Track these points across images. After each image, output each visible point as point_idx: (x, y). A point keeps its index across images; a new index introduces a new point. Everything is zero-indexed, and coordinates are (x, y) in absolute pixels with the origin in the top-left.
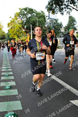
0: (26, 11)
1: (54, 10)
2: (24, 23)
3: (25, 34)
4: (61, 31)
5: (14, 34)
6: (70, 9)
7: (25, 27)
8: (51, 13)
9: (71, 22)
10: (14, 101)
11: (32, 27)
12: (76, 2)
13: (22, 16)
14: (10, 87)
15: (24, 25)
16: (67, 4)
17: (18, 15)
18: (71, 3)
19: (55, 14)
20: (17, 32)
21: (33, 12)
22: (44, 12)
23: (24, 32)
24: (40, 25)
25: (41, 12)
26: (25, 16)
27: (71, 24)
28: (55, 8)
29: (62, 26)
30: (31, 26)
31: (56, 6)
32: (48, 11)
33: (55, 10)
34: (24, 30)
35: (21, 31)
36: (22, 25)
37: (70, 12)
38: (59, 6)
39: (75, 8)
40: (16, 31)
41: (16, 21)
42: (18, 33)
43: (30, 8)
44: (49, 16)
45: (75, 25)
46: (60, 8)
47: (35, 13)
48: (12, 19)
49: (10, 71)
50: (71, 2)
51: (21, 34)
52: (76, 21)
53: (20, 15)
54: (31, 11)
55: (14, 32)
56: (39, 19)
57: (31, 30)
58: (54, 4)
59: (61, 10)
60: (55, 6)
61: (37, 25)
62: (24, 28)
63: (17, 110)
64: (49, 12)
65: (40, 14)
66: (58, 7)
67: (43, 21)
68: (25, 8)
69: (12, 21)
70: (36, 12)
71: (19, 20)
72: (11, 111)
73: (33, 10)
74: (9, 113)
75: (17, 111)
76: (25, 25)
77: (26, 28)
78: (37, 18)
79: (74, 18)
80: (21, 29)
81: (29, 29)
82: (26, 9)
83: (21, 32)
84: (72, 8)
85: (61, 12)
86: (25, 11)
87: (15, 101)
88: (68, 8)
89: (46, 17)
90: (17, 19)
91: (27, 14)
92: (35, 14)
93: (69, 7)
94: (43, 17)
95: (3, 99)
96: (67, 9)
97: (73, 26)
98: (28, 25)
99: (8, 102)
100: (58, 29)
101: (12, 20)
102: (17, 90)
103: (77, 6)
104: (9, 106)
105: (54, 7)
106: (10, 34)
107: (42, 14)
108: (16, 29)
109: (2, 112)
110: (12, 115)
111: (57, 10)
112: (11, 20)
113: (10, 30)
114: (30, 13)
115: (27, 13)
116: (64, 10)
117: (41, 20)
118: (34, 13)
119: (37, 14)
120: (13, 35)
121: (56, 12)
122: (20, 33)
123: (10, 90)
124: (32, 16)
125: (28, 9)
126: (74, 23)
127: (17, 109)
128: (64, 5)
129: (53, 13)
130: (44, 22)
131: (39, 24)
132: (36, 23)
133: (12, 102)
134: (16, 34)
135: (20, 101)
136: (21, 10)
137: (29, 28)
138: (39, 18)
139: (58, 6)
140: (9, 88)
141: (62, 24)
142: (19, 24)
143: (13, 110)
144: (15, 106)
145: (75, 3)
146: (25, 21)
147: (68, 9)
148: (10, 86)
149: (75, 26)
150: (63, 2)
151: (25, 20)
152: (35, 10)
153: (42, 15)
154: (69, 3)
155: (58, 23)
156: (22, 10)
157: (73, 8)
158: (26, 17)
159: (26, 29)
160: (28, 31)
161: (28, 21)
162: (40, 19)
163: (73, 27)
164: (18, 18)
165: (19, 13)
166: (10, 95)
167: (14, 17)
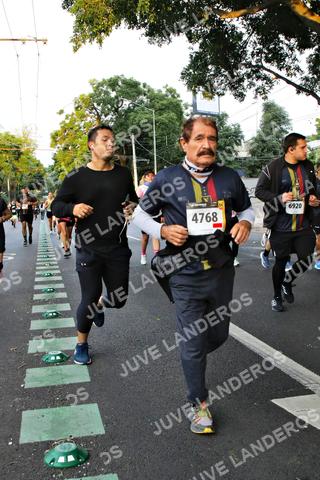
0: (113, 90)
1: (211, 82)
4: (236, 154)
6: (265, 78)
8: (199, 95)
9: (273, 123)
11: (136, 145)
12: (287, 55)
13: (99, 108)
14: (60, 355)
16: (254, 63)
17: (88, 103)
18: (268, 60)
19: (216, 96)
21: (140, 93)
22: (178, 92)
24: (163, 135)
25: (168, 90)
26: (113, 106)
28: (215, 76)
29: (242, 137)
31: (217, 69)
32: (190, 87)
33: (216, 84)
37: (267, 88)
38: (230, 69)
39: (285, 76)
41: (82, 124)
43: (128, 78)
44: (194, 105)
46: (233, 76)
47: (145, 95)
48: (67, 118)
49: (62, 301)
50: (270, 55)
52: (289, 120)
53: (95, 104)
54: (132, 88)
56: (161, 115)
57: (132, 154)
58: (212, 64)
60: (214, 69)
61: (155, 135)
63: (87, 434)
64: (195, 92)
65: (163, 98)
66: (226, 73)
67: (173, 123)
68: (110, 81)
69: (66, 125)
70: (149, 91)
71: (89, 118)
72: (66, 441)
73: (139, 84)
74: (57, 448)
75: (86, 440)
78: (154, 111)
79: (280, 109)
81: (125, 152)
82: (113, 83)
84: (274, 76)
85: (236, 88)
86: (110, 90)
87: (82, 404)
88: (258, 78)
89: (184, 108)
90: (83, 117)
91: (120, 98)
92: (146, 100)
93: (263, 72)
94: (176, 107)
95: (38, 398)
96: (254, 81)
99: (54, 409)
100: (228, 148)
101: (67, 121)
103: (290, 67)
104: (60, 423)
105: (212, 73)
106: (61, 171)
107: (170, 96)
108: (79, 152)
109: (36, 444)
110: (70, 453)
111: (221, 83)
112: (64, 122)
113: (59, 158)
114: (128, 96)
115: (116, 97)
116: (246, 83)
117: (166, 119)
118: (141, 97)
119: (154, 97)
121: (220, 91)
123: (62, 367)
124: (134, 107)
125: (120, 83)
126: (284, 127)
127: (85, 434)
128: (245, 65)
129: (210, 92)
135: (96, 405)
136: (97, 87)
137: (126, 146)
138: (160, 111)
139: (223, 70)
140: (58, 358)
141: (240, 132)
143: (75, 436)
144: (79, 423)
145: (284, 60)
146: (112, 124)
147: (260, 80)
148: (60, 352)
150: (241, 57)
151: (112, 120)
152: (145, 86)
153: (171, 103)
154: (263, 60)
155: (227, 129)
156: (101, 84)
157: (278, 76)
158: (116, 110)
160: (124, 158)
161: (122, 124)
162: (165, 115)
164: (87, 112)
165: (91, 96)
166: (61, 383)
167: (74, 111)
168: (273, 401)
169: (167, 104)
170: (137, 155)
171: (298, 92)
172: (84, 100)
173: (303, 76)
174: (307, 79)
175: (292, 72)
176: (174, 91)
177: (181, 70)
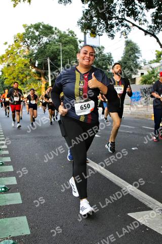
0: (37, 31)
1: (95, 28)
2: (34, 55)
3: (37, 78)
4: (109, 70)
5: (14, 78)
6: (127, 26)
7: (37, 63)
8: (88, 35)
9: (130, 52)
10: (14, 216)
11: (51, 64)
12: (139, 12)
13: (29, 41)
14: (4, 188)
15: (34, 59)
16: (120, 17)
17: (22, 38)
18: (128, 15)
19: (98, 36)
20: (20, 74)
23: (34, 73)
24: (66, 58)
25: (69, 32)
26: (37, 41)
27: (130, 56)
28: (98, 24)
29: (113, 60)
30: (49, 62)
31: (98, 20)
32: (82, 30)
33: (97, 29)
34: (34, 70)
35: (28, 72)
36: (31, 60)
37: (127, 32)
38: (106, 20)
39: (138, 25)
40: (17, 71)
41: (18, 51)
42: (21, 76)
43: (46, 24)
44: (85, 41)
45: (139, 58)
46: (107, 24)
47: (56, 34)
48: (9, 47)
50: (130, 12)
51: (28, 77)
52: (140, 51)
53: (26, 39)
54: (48, 30)
55: (14, 75)
56: (65, 46)
57: (48, 69)
58: (96, 17)
59: (109, 28)
60: (96, 20)
61: (61, 58)
62: (33, 65)
64: (85, 33)
65: (66, 36)
66: (104, 23)
67: (72, 52)
68: (35, 25)
69: (8, 51)
70: (58, 32)
71: (23, 48)
72: (7, 239)
73: (53, 28)
74: (2, 243)
75: (19, 238)
76: (36, 58)
77: (38, 65)
78: (61, 44)
79: (135, 44)
80: (29, 68)
81: (44, 68)
82: (37, 27)
83: (29, 75)
84: (132, 25)
85: (109, 32)
86: (35, 31)
87: (17, 216)
88: (123, 25)
89: (79, 42)
90: (19, 46)
91: (41, 36)
92: (56, 38)
93: (125, 22)
94: (74, 42)
96: (120, 27)
97: (133, 61)
98: (42, 60)
99: (0, 220)
100: (104, 67)
101: (10, 49)
102: (19, 194)
103: (141, 20)
104: (3, 228)
105: (96, 22)
106: (6, 79)
107: (71, 36)
108: (17, 68)
111: (101, 28)
112: (7, 49)
113: (5, 71)
114: (46, 35)
115: (39, 35)
116: (115, 28)
117: (68, 49)
118: (54, 35)
119: (62, 36)
120: (10, 79)
121: (100, 33)
122: (26, 76)
123: (5, 195)
124: (49, 41)
125: (41, 27)
126: (137, 55)
127: (19, 234)
128: (115, 18)
129: (94, 34)
130: (75, 52)
131: (65, 56)
132: (59, 55)
133: (8, 219)
134: (18, 77)
135: (25, 217)
136: (28, 29)
137: (44, 65)
138: (65, 44)
139: (102, 20)
140: (3, 189)
141: (111, 57)
142: (23, 57)
143: (12, 235)
144: (15, 228)
145: (137, 15)
146: (36, 51)
147: (123, 27)
148: (4, 186)
149: (138, 60)
150: (112, 13)
151: (36, 49)
152: (56, 29)
153: (71, 40)
154: (125, 15)
155: (104, 56)
156: (30, 27)
157: (134, 25)
158: (39, 43)
159: (38, 68)
160: (43, 71)
161: (42, 52)
162: (68, 47)
163: (135, 62)
164: (21, 44)
165: (24, 34)
166: (4, 204)
167: (13, 43)
168: (129, 214)
169: (69, 41)
170: (51, 70)
171: (146, 35)
172: (19, 37)
173: (149, 25)
174: (150, 27)
175: (142, 22)
176: (73, 32)
177: (78, 20)
